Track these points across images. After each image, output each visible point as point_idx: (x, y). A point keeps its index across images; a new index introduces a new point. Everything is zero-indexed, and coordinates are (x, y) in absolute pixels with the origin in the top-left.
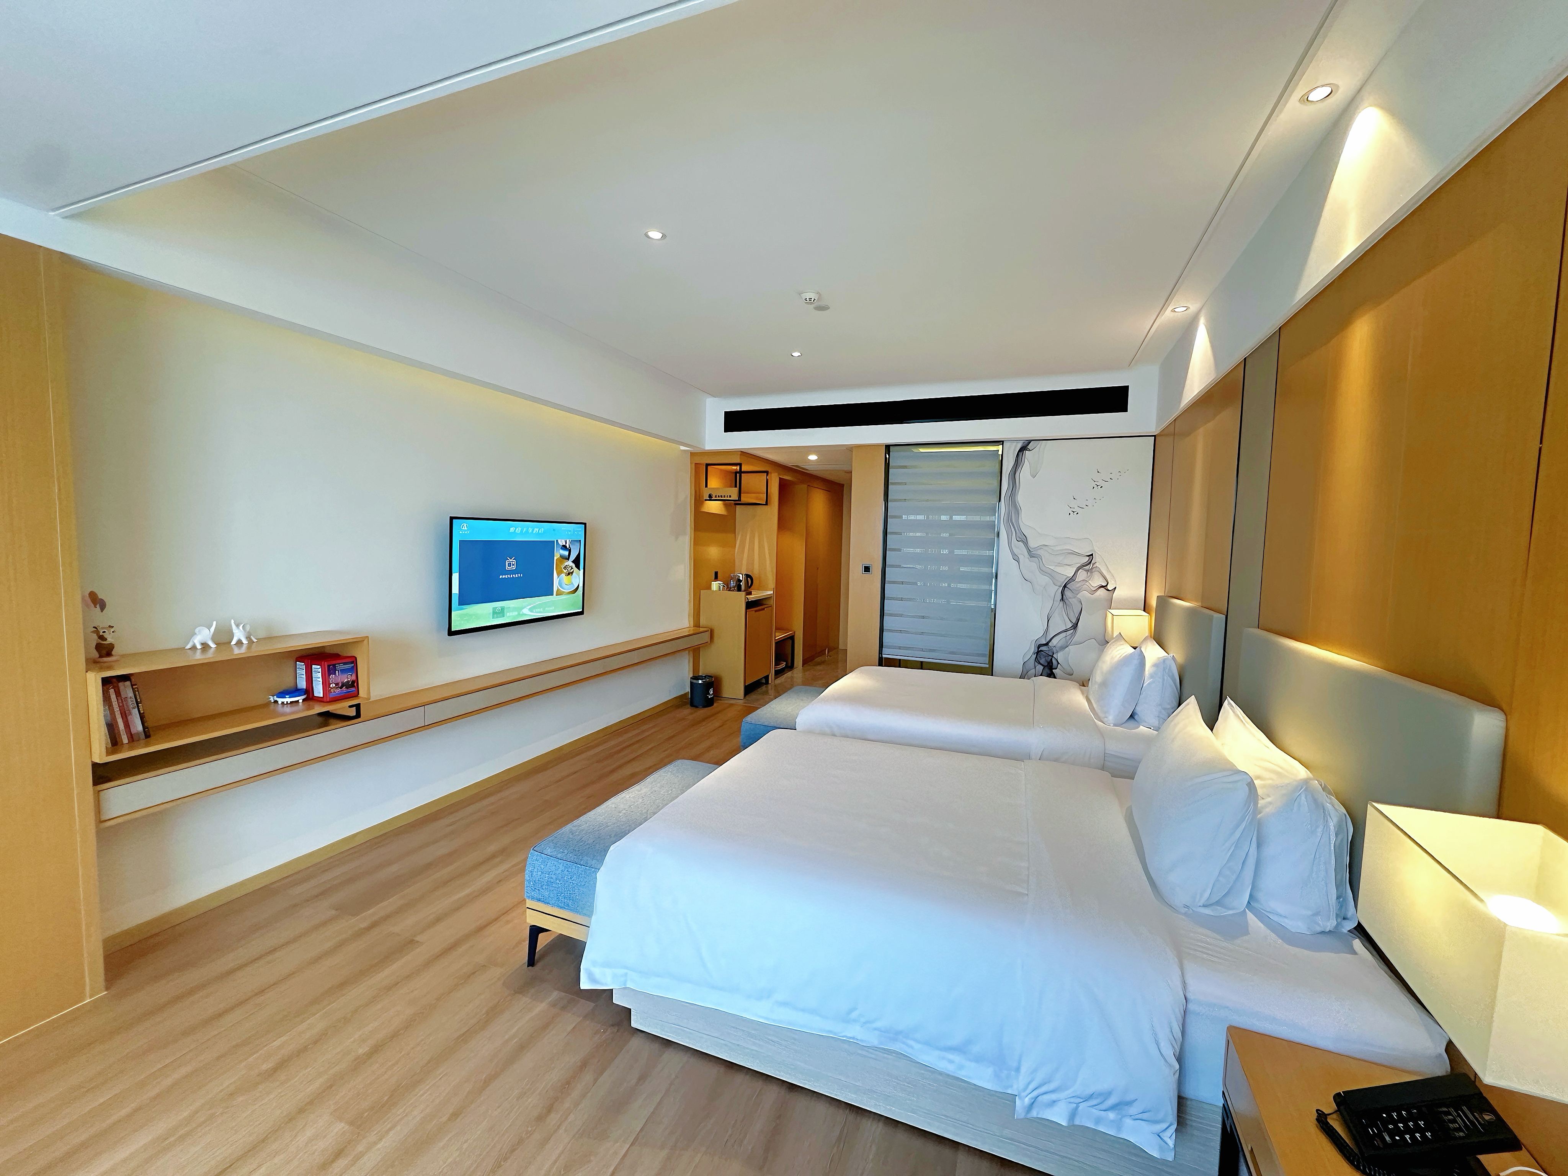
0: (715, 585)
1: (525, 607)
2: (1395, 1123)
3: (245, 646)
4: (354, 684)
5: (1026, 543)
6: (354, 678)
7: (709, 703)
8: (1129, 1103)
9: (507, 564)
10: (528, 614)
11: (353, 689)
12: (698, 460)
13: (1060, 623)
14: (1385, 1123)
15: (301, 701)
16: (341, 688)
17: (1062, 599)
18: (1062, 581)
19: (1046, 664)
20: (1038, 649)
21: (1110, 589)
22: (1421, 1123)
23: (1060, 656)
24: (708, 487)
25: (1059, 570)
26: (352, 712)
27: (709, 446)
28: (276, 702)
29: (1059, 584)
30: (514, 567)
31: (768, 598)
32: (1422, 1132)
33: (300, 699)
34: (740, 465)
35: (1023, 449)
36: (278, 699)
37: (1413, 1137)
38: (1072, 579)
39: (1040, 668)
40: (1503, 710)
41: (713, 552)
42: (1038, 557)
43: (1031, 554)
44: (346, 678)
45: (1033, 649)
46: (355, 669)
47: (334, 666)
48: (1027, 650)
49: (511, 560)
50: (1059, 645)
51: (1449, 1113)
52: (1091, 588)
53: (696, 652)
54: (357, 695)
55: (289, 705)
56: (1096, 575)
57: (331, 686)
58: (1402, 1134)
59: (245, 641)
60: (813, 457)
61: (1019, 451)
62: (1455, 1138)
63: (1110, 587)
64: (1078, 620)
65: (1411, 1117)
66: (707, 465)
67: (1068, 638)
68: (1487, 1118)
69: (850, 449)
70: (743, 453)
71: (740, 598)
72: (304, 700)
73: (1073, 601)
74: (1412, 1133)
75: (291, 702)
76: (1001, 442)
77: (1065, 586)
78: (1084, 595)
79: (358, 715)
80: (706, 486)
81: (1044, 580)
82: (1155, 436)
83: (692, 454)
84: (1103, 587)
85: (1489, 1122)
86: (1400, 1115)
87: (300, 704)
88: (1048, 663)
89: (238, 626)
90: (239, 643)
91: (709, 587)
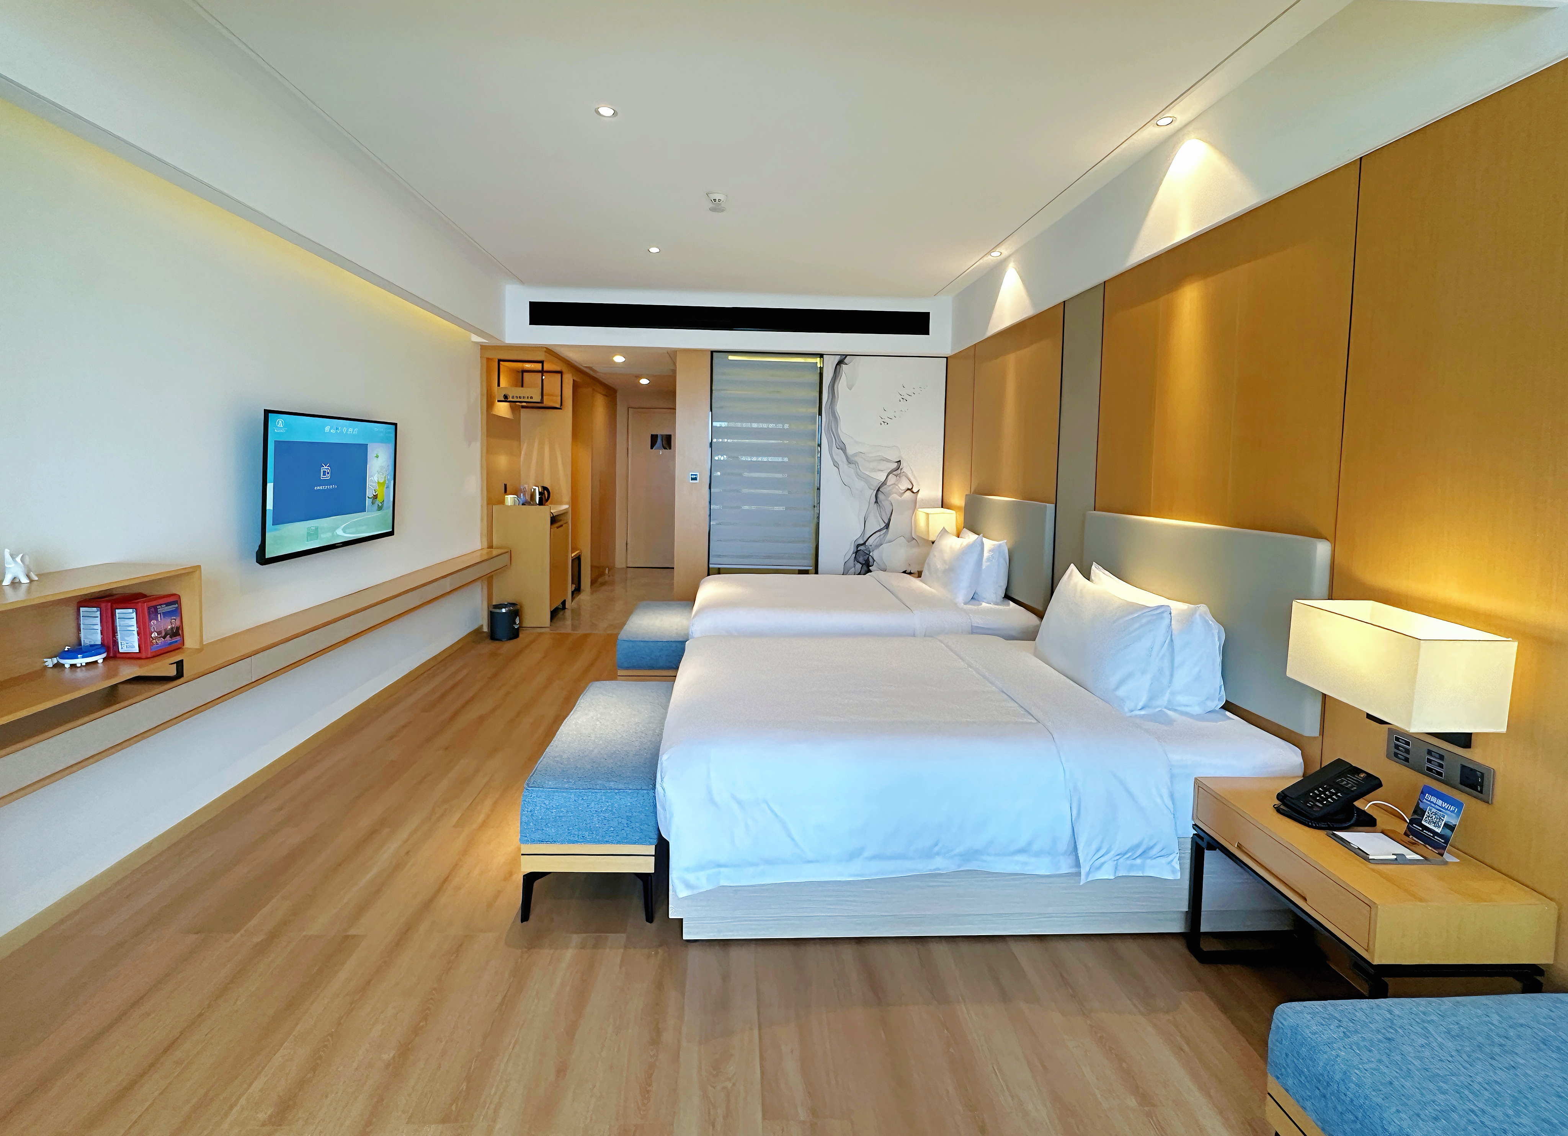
0: (510, 499)
1: (338, 528)
2: (1319, 795)
3: (23, 588)
4: (177, 632)
5: (844, 449)
6: (178, 623)
7: (514, 634)
8: (1150, 848)
9: (322, 471)
10: (343, 535)
11: (178, 638)
12: (489, 355)
13: (875, 524)
14: (1314, 797)
15: (100, 661)
16: (164, 637)
17: (876, 502)
18: (876, 485)
19: (864, 562)
20: (857, 548)
21: (915, 492)
22: (1332, 790)
23: (875, 554)
24: (501, 386)
25: (873, 475)
26: (172, 671)
27: (510, 339)
28: (58, 666)
29: (873, 488)
30: (328, 477)
31: (564, 514)
32: (1336, 794)
33: (99, 658)
34: (542, 362)
35: (840, 363)
36: (62, 661)
37: (1333, 799)
38: (884, 483)
39: (859, 566)
40: (1327, 540)
41: (502, 461)
42: (855, 463)
43: (849, 461)
44: (167, 624)
45: (852, 549)
46: (178, 612)
47: (155, 607)
48: (848, 550)
49: (326, 467)
50: (875, 544)
51: (1343, 781)
52: (901, 491)
53: (489, 579)
54: (179, 647)
55: (84, 668)
56: (904, 478)
57: (153, 635)
58: (1326, 799)
59: (25, 580)
60: (619, 359)
61: (837, 364)
62: (1353, 791)
63: (915, 490)
64: (890, 520)
65: (1326, 790)
66: (499, 361)
67: (882, 537)
68: (1362, 776)
69: (672, 354)
70: (549, 351)
71: (543, 514)
72: (104, 659)
73: (885, 504)
74: (1331, 797)
75: (87, 664)
76: (821, 356)
77: (878, 490)
78: (894, 497)
79: (180, 674)
80: (499, 385)
81: (859, 484)
82: (947, 358)
83: (483, 348)
84: (908, 489)
85: (1364, 779)
86: (1319, 791)
87: (100, 665)
88: (866, 561)
89: (13, 556)
90: (15, 583)
91: (502, 502)
